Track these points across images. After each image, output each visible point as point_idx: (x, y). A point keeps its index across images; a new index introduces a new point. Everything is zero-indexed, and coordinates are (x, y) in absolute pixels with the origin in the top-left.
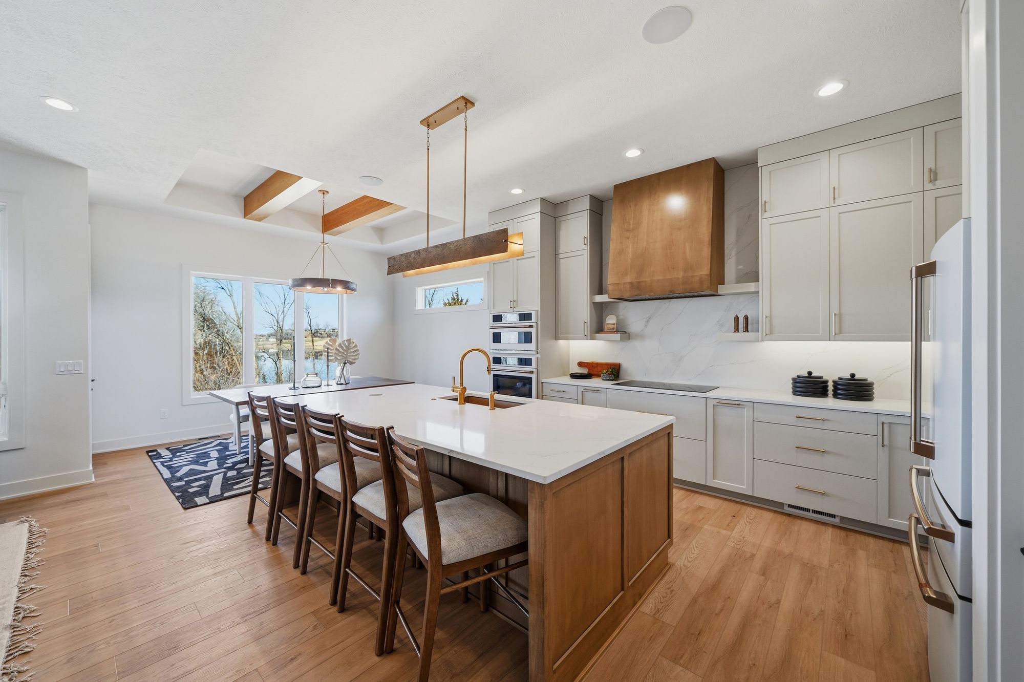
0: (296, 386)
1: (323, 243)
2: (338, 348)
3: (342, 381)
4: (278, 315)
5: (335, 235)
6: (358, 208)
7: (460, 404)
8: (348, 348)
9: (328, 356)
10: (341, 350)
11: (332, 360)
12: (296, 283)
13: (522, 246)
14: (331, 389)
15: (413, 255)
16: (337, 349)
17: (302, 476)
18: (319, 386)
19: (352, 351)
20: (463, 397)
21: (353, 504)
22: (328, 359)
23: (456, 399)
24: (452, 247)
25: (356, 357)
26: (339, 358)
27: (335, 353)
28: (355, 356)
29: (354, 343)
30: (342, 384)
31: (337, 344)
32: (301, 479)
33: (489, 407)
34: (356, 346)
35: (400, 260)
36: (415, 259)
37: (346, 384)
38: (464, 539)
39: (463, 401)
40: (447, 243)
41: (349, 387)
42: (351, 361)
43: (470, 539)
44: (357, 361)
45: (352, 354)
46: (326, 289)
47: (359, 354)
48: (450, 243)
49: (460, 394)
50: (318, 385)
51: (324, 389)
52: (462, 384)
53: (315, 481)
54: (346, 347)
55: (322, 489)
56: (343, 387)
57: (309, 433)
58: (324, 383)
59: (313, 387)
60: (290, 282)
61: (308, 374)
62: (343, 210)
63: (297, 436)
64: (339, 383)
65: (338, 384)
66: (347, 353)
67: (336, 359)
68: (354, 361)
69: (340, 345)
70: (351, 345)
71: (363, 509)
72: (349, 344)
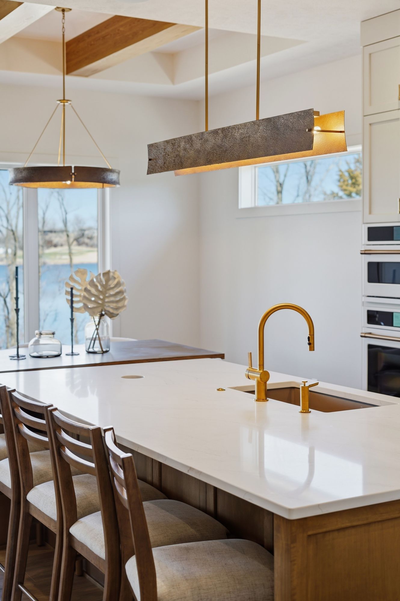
0: (20, 354)
1: (64, 100)
2: (89, 287)
3: (97, 349)
4: (8, 205)
5: (87, 76)
6: (121, 29)
7: (258, 400)
8: (106, 288)
9: (72, 302)
10: (93, 291)
11: (79, 309)
12: (20, 176)
13: (343, 134)
14: (78, 361)
15: (182, 144)
16: (86, 290)
17: (10, 495)
18: (58, 356)
19: (112, 292)
20: (263, 387)
21: (70, 536)
22: (72, 307)
23: (253, 392)
24: (237, 135)
25: (120, 305)
26: (90, 306)
27: (85, 297)
28: (117, 302)
29: (115, 278)
30: (94, 353)
31: (88, 279)
32: (10, 500)
33: (300, 408)
34: (118, 284)
35: (165, 149)
36: (185, 149)
37: (104, 352)
38: (192, 589)
39: (263, 396)
40: (229, 127)
41: (106, 358)
42: (111, 311)
43: (199, 590)
44: (121, 312)
45: (112, 299)
46: (69, 182)
47: (124, 299)
48: (234, 127)
49: (258, 383)
50: (56, 353)
51: (66, 360)
52: (262, 365)
53: (27, 503)
54: (102, 286)
55: (36, 516)
56: (97, 359)
57: (19, 431)
58: (67, 349)
59: (48, 357)
60: (10, 175)
61: (41, 334)
62: (98, 33)
63: (4, 437)
64: (91, 350)
65: (89, 352)
66: (105, 297)
67: (86, 307)
68: (115, 312)
69: (92, 283)
70: (110, 282)
71: (83, 545)
72: (107, 281)
